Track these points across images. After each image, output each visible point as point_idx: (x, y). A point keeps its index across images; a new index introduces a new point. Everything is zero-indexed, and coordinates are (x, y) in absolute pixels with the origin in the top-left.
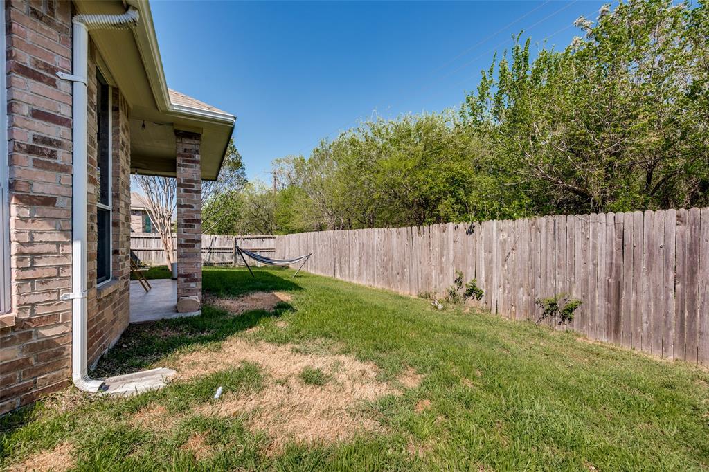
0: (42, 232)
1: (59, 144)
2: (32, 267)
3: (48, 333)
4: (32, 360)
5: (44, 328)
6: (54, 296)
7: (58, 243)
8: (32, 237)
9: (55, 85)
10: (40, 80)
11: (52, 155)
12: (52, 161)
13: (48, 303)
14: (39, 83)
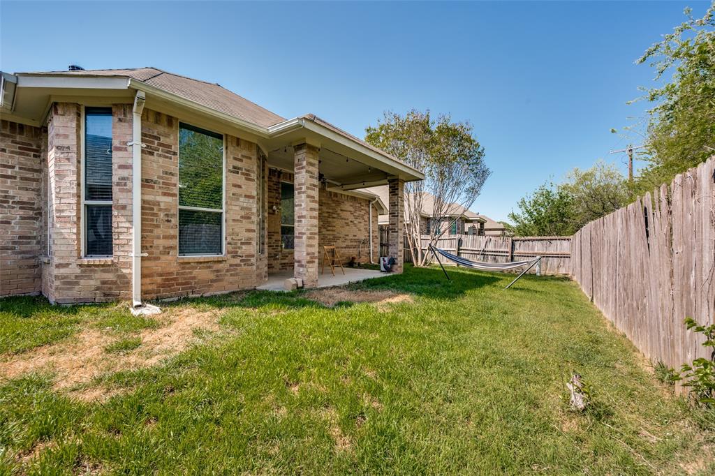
0: (121, 222)
1: (128, 178)
2: (118, 239)
3: (124, 271)
4: (118, 282)
5: (123, 268)
6: (126, 254)
7: (127, 228)
8: (118, 225)
9: (126, 150)
10: (121, 150)
11: (125, 185)
12: (125, 188)
13: (124, 257)
14: (121, 152)
